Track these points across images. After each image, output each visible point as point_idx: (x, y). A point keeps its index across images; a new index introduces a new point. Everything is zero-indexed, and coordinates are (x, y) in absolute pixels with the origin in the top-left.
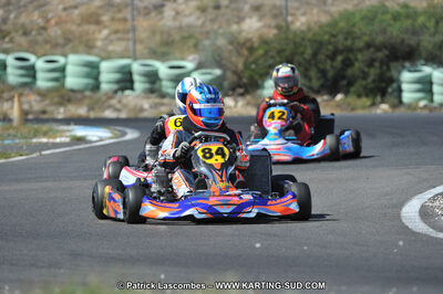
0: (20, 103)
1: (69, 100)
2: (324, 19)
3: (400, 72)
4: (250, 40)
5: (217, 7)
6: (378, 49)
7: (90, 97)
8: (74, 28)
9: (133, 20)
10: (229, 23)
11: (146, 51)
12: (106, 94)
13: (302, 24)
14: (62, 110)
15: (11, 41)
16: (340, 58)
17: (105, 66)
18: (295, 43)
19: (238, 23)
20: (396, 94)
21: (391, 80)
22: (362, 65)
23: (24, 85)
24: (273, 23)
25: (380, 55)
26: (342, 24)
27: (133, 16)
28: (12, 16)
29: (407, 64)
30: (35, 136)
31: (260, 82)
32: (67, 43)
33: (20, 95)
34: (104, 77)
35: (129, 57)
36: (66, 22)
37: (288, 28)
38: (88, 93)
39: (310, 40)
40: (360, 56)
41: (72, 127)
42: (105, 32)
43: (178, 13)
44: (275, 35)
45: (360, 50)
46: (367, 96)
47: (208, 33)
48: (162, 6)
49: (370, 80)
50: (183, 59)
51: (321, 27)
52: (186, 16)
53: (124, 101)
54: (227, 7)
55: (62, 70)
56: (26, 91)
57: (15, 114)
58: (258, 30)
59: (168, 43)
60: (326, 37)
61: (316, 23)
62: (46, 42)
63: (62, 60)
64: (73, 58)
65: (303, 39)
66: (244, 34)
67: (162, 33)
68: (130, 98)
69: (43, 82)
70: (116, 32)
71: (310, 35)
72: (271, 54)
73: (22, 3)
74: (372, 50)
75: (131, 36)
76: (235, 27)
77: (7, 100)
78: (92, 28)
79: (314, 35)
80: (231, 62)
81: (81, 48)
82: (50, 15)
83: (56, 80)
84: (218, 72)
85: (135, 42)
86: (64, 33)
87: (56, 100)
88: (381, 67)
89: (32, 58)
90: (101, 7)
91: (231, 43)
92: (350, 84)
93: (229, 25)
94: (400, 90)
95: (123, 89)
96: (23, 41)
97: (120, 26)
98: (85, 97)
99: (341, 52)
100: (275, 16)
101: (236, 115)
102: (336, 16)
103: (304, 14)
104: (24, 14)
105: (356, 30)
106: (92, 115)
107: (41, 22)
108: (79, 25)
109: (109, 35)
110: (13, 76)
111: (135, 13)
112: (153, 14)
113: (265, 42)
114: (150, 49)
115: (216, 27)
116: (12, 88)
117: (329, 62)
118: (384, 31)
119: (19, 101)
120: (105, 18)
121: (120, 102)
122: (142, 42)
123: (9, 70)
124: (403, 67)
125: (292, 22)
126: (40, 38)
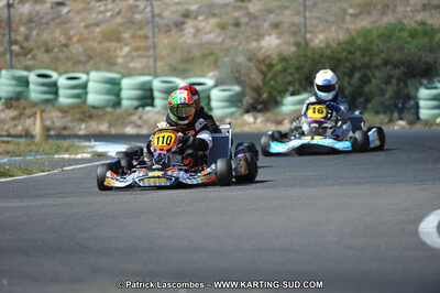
0: (42, 119)
1: (90, 117)
2: (343, 37)
3: (417, 90)
4: (269, 57)
5: (237, 25)
6: (396, 66)
7: (112, 114)
8: (96, 45)
9: (154, 37)
10: (248, 40)
11: (167, 68)
12: (127, 111)
13: (321, 41)
14: (83, 126)
15: (34, 58)
16: (357, 75)
17: (126, 82)
18: (313, 60)
19: (257, 40)
20: (413, 111)
21: (408, 97)
22: (379, 82)
23: (46, 101)
24: (292, 40)
25: (397, 72)
26: (360, 41)
27: (154, 33)
28: (34, 33)
29: (425, 82)
30: (57, 152)
31: (279, 98)
32: (89, 60)
33: (42, 111)
34: (124, 94)
35: (149, 74)
36: (87, 40)
37: (307, 45)
38: (109, 109)
39: (328, 57)
40: (377, 74)
41: (93, 143)
42: (126, 49)
43: (198, 30)
44: (294, 53)
45: (377, 67)
46: (385, 112)
47: (228, 50)
48: (183, 23)
49: (387, 97)
50: (203, 76)
51: (339, 44)
52: (206, 33)
53: (145, 117)
54: (247, 24)
55: (84, 86)
56: (49, 107)
57: (37, 130)
58: (277, 46)
59: (188, 60)
60: (344, 54)
61: (334, 40)
62: (68, 59)
63: (84, 77)
64: (94, 75)
65: (321, 56)
66: (263, 51)
67: (182, 51)
68: (150, 114)
69: (64, 99)
70: (137, 49)
71: (328, 52)
72: (289, 71)
73: (44, 21)
74: (389, 67)
75: (151, 52)
76: (254, 44)
77: (29, 117)
78: (113, 45)
79: (332, 52)
80: (250, 79)
81: (103, 65)
82: (72, 33)
83: (77, 96)
84: (237, 88)
85: (155, 59)
86: (85, 50)
87: (77, 116)
88: (398, 84)
89: (55, 75)
90: (122, 25)
91: (250, 60)
92: (368, 101)
93: (248, 42)
94: (417, 107)
95: (144, 106)
96: (45, 58)
97: (141, 43)
98: (106, 113)
99: (359, 69)
100: (294, 34)
101: (255, 131)
102: (354, 33)
103: (322, 32)
104: (47, 31)
105: (374, 47)
106: (113, 131)
107: (63, 39)
108: (100, 42)
109: (130, 52)
110: (35, 92)
111: (156, 30)
112: (174, 31)
113: (284, 59)
114: (170, 65)
115: (235, 44)
116: (35, 104)
117: (347, 79)
118: (401, 48)
119: (41, 117)
120: (126, 35)
121: (140, 118)
122: (162, 59)
123: (32, 86)
124: (421, 84)
125: (311, 40)
126: (62, 56)
